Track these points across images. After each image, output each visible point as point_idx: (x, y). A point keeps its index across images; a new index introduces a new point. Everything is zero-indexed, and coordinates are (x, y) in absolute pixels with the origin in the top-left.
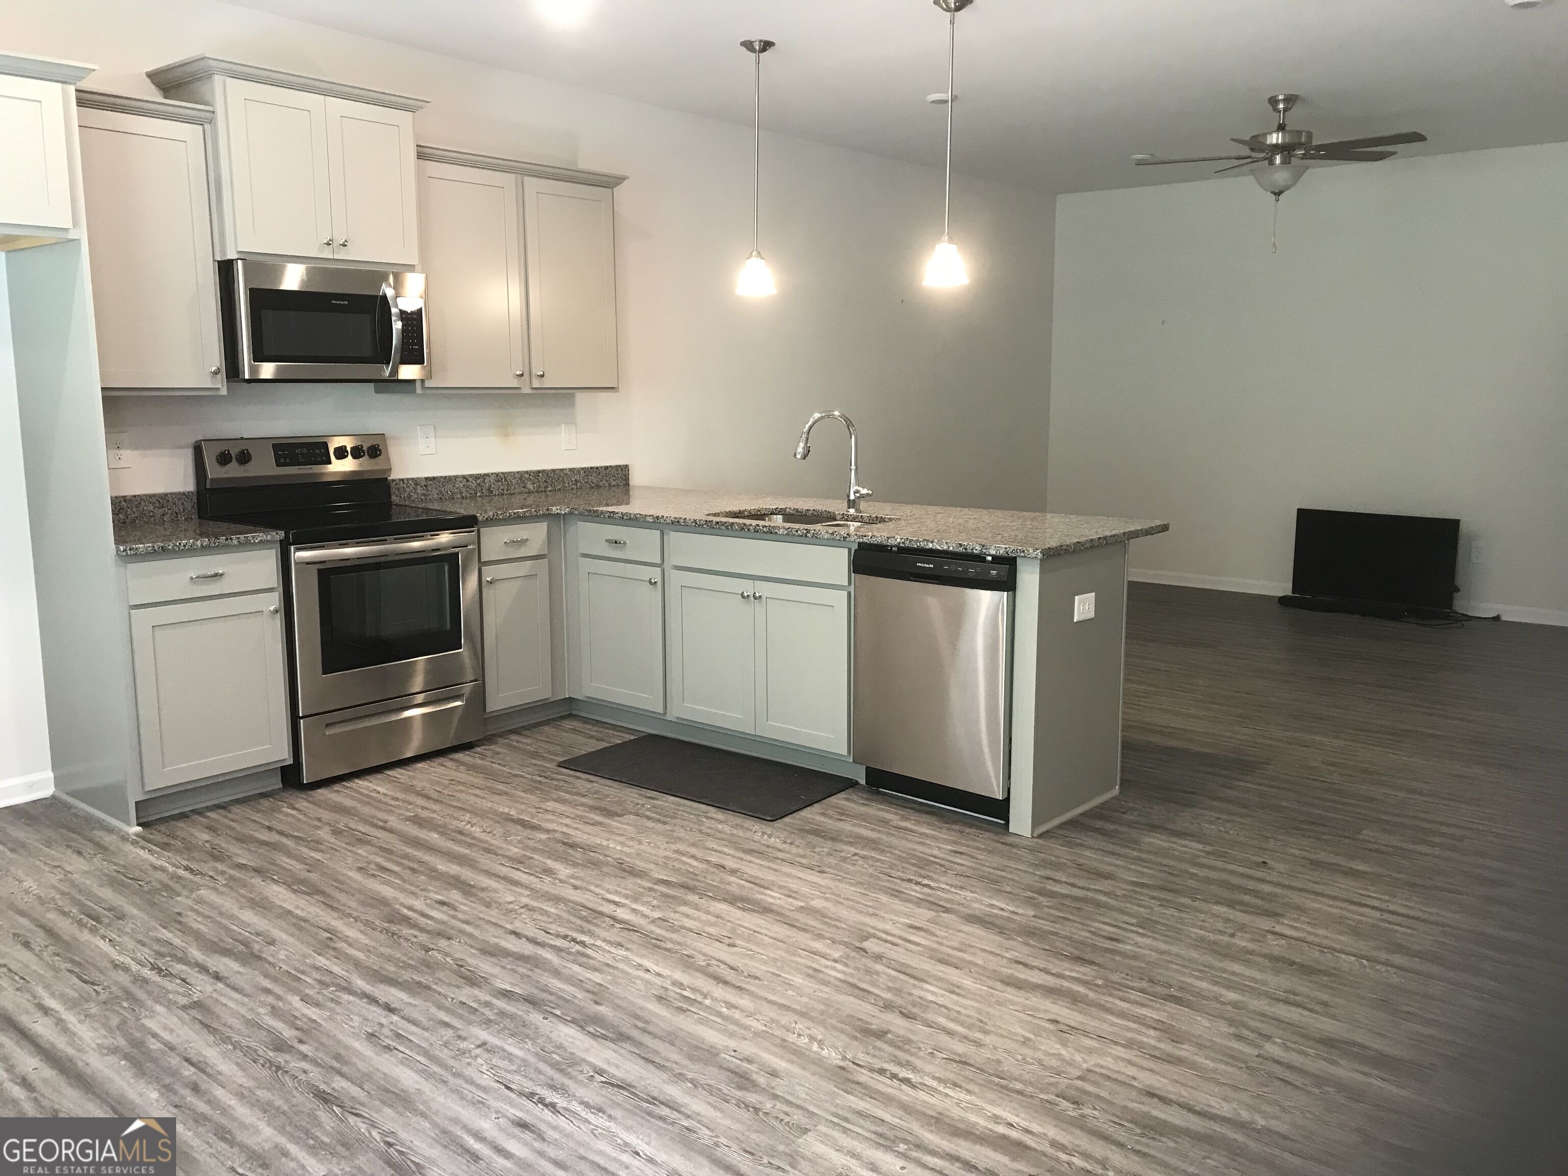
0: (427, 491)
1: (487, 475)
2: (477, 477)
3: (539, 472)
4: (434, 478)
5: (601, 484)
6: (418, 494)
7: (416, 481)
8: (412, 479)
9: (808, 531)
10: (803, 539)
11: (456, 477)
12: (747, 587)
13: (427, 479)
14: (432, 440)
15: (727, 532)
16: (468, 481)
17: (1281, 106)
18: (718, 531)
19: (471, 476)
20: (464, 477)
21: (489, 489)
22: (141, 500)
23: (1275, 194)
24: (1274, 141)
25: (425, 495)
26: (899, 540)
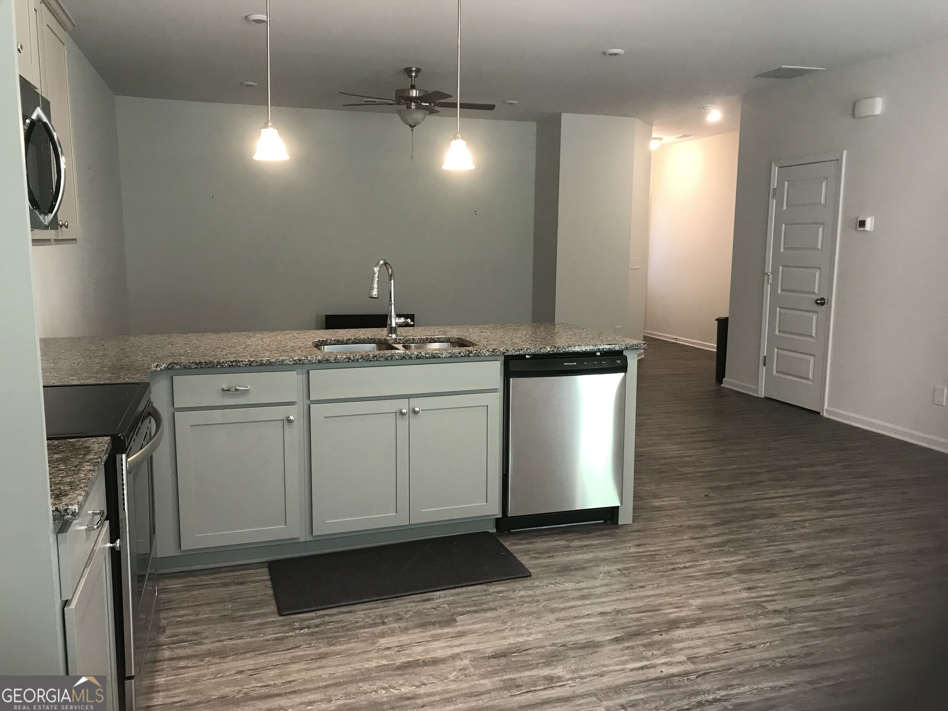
9: (471, 352)
10: (466, 359)
12: (404, 406)
15: (387, 363)
17: (414, 74)
18: (377, 363)
23: (411, 126)
24: (414, 95)
26: (549, 349)
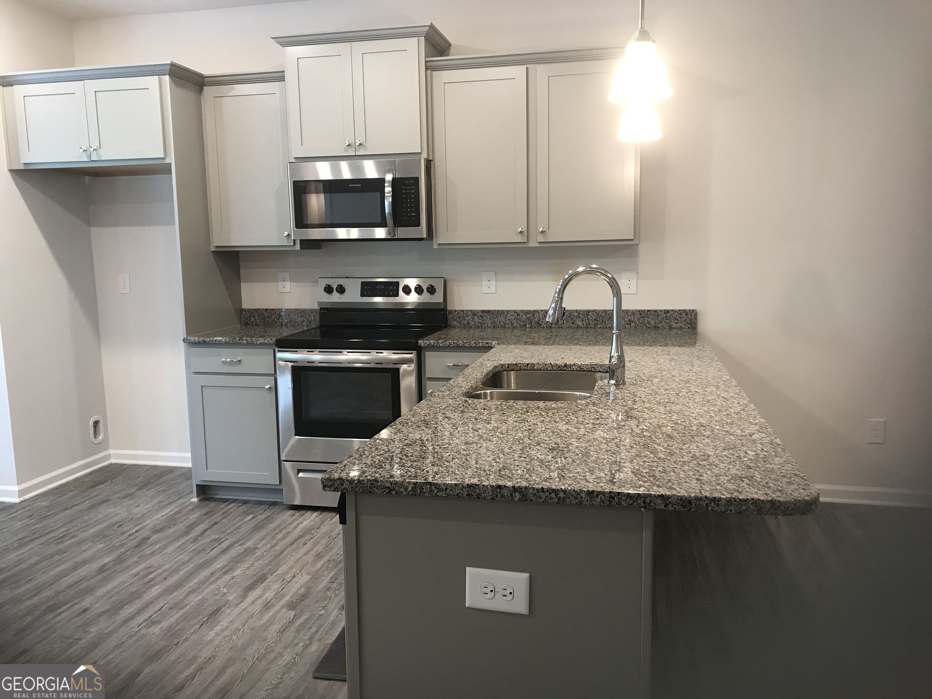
0: (483, 320)
1: (537, 311)
2: (527, 312)
3: (589, 311)
4: (489, 311)
5: (660, 325)
6: (474, 322)
7: (474, 313)
8: (471, 311)
11: (508, 311)
13: (483, 311)
14: (493, 283)
16: (518, 315)
19: (522, 311)
20: (515, 312)
21: (538, 323)
22: (291, 312)
25: (480, 323)
